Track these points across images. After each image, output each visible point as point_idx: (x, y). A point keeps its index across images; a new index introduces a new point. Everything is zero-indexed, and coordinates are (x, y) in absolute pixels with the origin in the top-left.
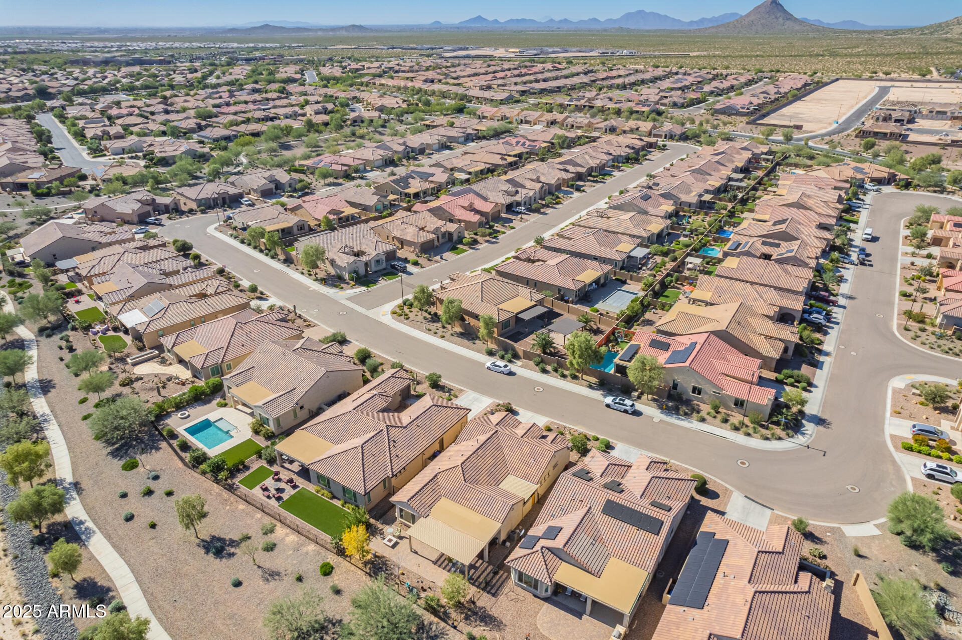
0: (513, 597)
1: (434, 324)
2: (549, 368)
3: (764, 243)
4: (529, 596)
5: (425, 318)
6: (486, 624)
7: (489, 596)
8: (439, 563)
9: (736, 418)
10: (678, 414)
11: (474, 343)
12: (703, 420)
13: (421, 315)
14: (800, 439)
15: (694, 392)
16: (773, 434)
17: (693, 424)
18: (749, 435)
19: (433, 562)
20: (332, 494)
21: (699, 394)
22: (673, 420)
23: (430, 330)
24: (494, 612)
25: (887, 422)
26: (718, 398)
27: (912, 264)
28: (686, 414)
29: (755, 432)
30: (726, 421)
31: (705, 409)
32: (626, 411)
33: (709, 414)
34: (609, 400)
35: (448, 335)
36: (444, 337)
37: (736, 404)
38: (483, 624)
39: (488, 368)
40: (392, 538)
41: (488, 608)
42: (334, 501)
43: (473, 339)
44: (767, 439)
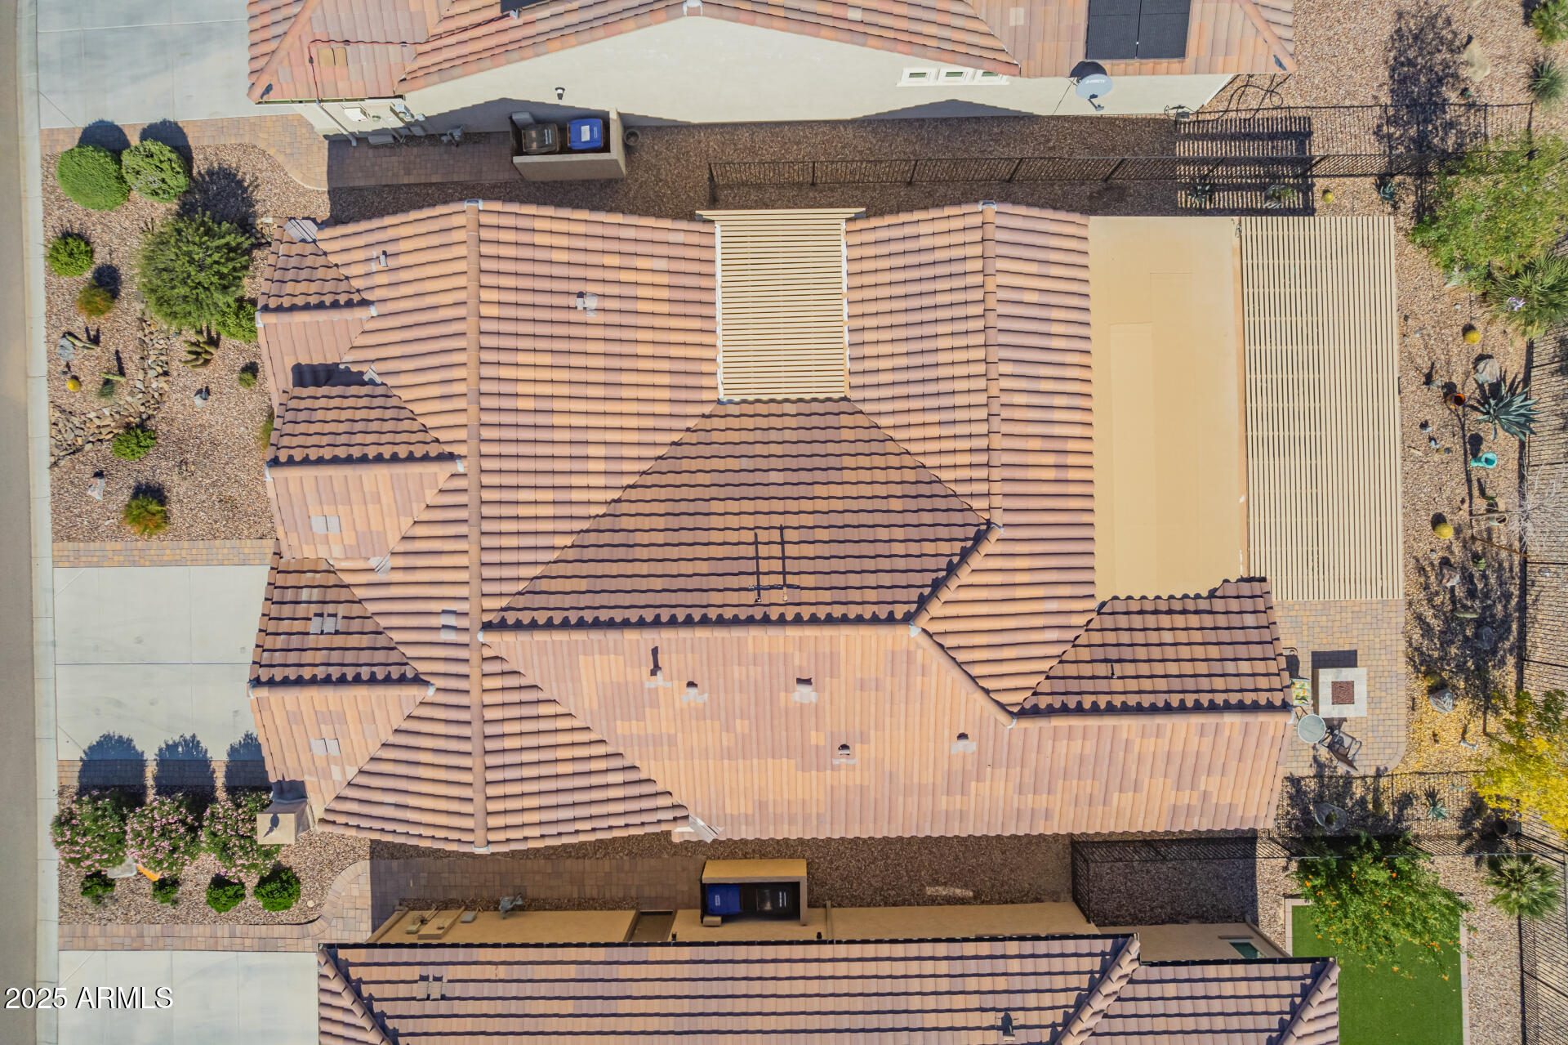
40: (1325, 692)
41: (1372, 117)
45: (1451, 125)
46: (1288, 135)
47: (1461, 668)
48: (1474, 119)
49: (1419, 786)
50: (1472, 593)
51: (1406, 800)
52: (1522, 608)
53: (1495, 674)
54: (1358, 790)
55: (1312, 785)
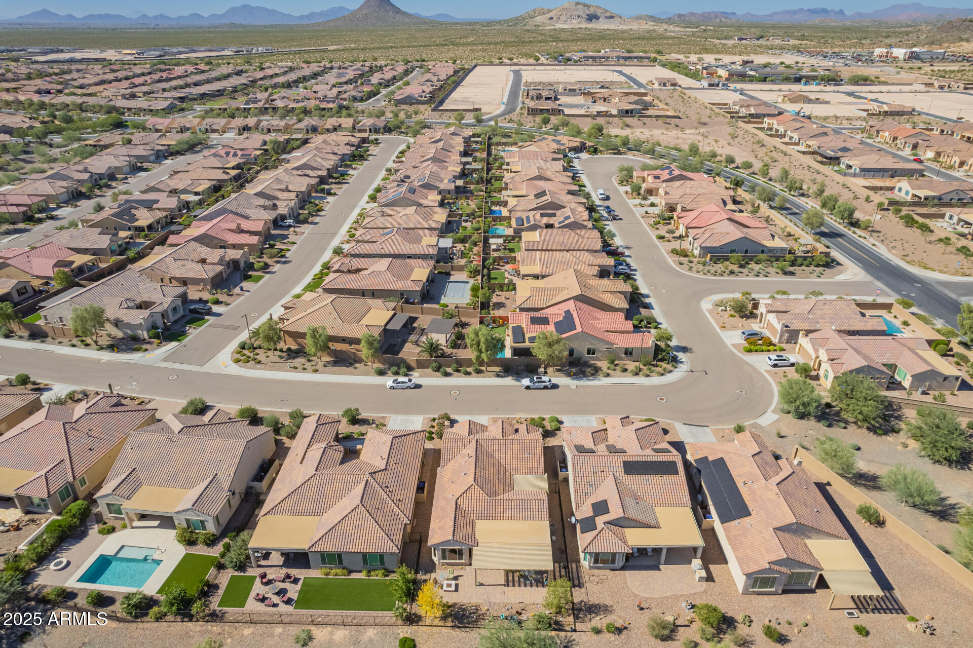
0: (597, 580)
1: (296, 360)
2: (449, 370)
3: (542, 215)
4: (608, 572)
5: (280, 357)
6: (597, 614)
7: (579, 589)
8: (511, 583)
9: (631, 366)
10: (585, 376)
11: (356, 368)
12: (608, 375)
13: (274, 356)
14: (683, 367)
15: (588, 353)
16: (664, 369)
17: (602, 381)
18: (648, 376)
19: (504, 585)
20: (347, 569)
21: (593, 354)
22: (584, 382)
23: (296, 368)
24: (593, 600)
25: (722, 336)
26: (610, 353)
27: (647, 212)
28: (592, 374)
29: (651, 372)
30: (625, 370)
31: (604, 365)
32: (546, 388)
33: (608, 368)
34: (526, 382)
35: (320, 366)
36: (317, 371)
37: (626, 353)
38: (593, 615)
39: (392, 388)
40: (450, 582)
41: (586, 600)
42: (354, 576)
43: (351, 364)
44: (662, 375)
45: (586, 616)
46: (579, 583)
47: (452, 611)
48: (588, 620)
50: (470, 614)
52: (465, 627)
53: (450, 619)
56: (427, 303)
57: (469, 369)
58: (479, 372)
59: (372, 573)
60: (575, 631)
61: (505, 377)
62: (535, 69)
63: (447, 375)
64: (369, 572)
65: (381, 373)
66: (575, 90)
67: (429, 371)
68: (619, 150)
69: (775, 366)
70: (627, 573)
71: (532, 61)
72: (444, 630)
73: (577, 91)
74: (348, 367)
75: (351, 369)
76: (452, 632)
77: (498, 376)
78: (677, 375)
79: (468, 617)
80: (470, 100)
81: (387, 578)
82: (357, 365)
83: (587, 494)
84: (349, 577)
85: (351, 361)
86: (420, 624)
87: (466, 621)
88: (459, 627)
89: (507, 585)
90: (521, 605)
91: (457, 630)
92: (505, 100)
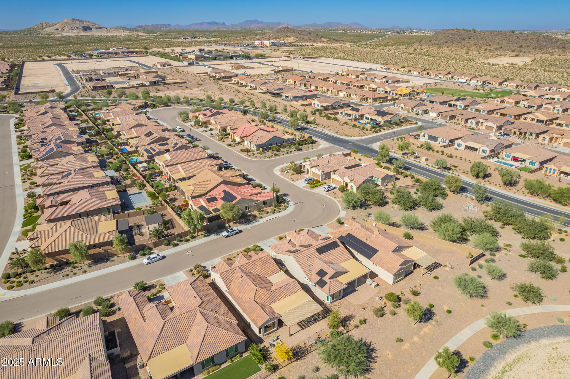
0: (337, 307)
2: (176, 242)
3: (160, 145)
5: (48, 272)
6: (350, 321)
9: (269, 209)
10: (251, 221)
11: (113, 261)
12: (261, 218)
13: (42, 274)
14: (291, 203)
15: (246, 210)
16: (285, 206)
17: (261, 221)
18: (280, 212)
19: (301, 329)
20: (218, 364)
21: (249, 208)
22: (252, 225)
23: (68, 275)
24: (343, 315)
25: (296, 184)
26: (257, 206)
27: (211, 134)
28: (254, 219)
29: (280, 209)
30: (268, 212)
31: (256, 213)
32: (237, 233)
33: (259, 214)
34: (225, 233)
35: (86, 268)
37: (264, 204)
39: (148, 263)
40: (277, 341)
42: (223, 366)
43: (107, 260)
44: (286, 209)
45: (347, 323)
46: (331, 312)
48: (349, 325)
49: (273, 358)
50: (299, 350)
51: (271, 358)
52: (302, 357)
53: (293, 358)
54: (268, 353)
55: (266, 348)
56: (126, 210)
57: (188, 238)
58: (194, 237)
59: (233, 359)
60: (348, 332)
61: (210, 235)
62: (72, 63)
63: (176, 245)
64: (231, 359)
65: (134, 258)
66: (112, 73)
67: (163, 246)
68: (167, 104)
69: (328, 191)
70: (346, 298)
71: (66, 57)
72: (293, 364)
73: (114, 74)
74: (106, 262)
75: (109, 263)
76: (297, 362)
77: (205, 236)
78: (291, 208)
79: (299, 352)
80: (40, 85)
81: (242, 357)
82: (112, 259)
83: (310, 270)
84: (221, 368)
85: (107, 257)
86: (280, 368)
87: (300, 354)
88: (299, 359)
89: (303, 329)
90: (316, 334)
91: (299, 360)
92: (67, 83)
